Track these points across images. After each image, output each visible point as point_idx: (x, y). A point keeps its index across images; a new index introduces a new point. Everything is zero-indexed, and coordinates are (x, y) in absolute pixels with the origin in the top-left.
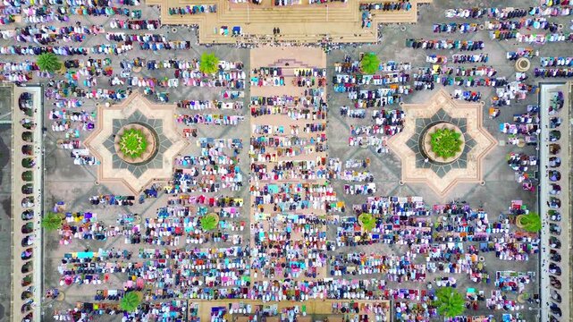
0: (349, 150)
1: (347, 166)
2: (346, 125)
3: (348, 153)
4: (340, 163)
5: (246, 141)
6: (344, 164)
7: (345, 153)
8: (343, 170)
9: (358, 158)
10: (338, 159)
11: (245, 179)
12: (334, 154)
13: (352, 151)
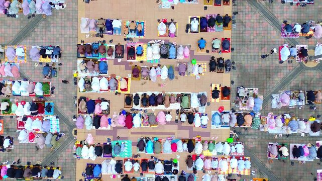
0: (277, 71)
1: (274, 104)
2: (273, 20)
3: (278, 79)
4: (261, 97)
5: (69, 50)
6: (267, 100)
7: (269, 76)
8: (264, 113)
9: (297, 89)
10: (256, 90)
11: (66, 128)
12: (246, 79)
13: (285, 73)
